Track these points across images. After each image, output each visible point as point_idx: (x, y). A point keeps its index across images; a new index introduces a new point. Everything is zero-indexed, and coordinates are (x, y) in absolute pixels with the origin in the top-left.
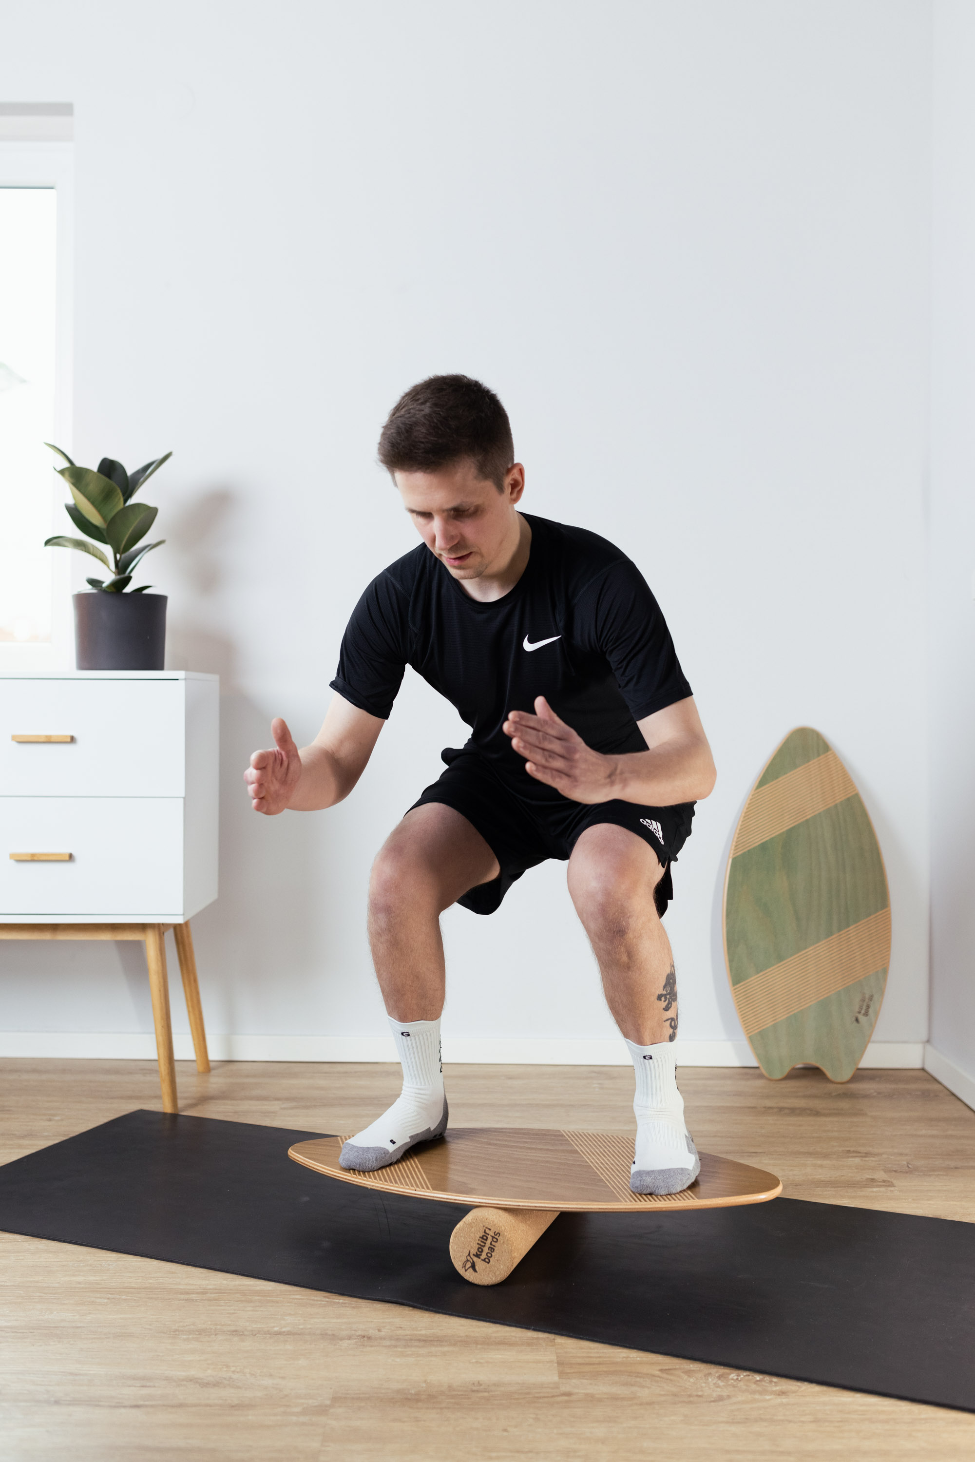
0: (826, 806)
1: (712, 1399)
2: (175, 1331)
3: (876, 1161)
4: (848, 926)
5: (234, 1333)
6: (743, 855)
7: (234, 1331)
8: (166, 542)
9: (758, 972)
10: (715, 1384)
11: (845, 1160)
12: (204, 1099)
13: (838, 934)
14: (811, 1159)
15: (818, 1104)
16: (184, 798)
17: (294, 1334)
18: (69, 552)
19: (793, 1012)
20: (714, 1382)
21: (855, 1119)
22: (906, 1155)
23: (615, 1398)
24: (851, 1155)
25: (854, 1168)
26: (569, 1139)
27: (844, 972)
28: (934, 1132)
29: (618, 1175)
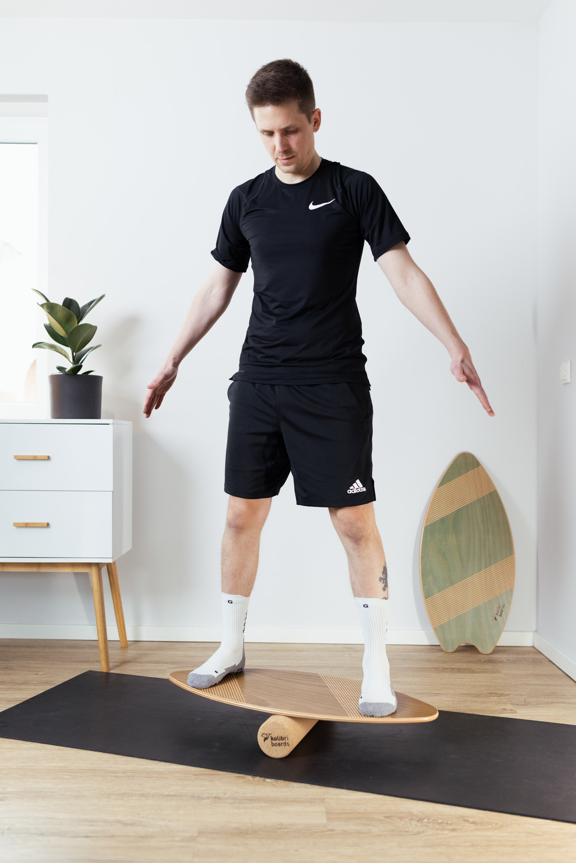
0: (478, 497)
1: (414, 834)
2: (109, 794)
3: (507, 699)
4: (490, 565)
6: (431, 525)
7: (142, 794)
8: (102, 346)
9: (439, 592)
10: (415, 825)
11: (489, 698)
12: (124, 662)
13: (484, 570)
14: (469, 698)
15: (473, 666)
16: (113, 491)
17: (177, 796)
18: (46, 352)
19: (459, 614)
20: (415, 823)
21: (494, 675)
22: (524, 695)
23: (359, 833)
24: (493, 695)
25: (494, 703)
26: (323, 679)
27: (488, 591)
28: (540, 683)
29: (349, 702)
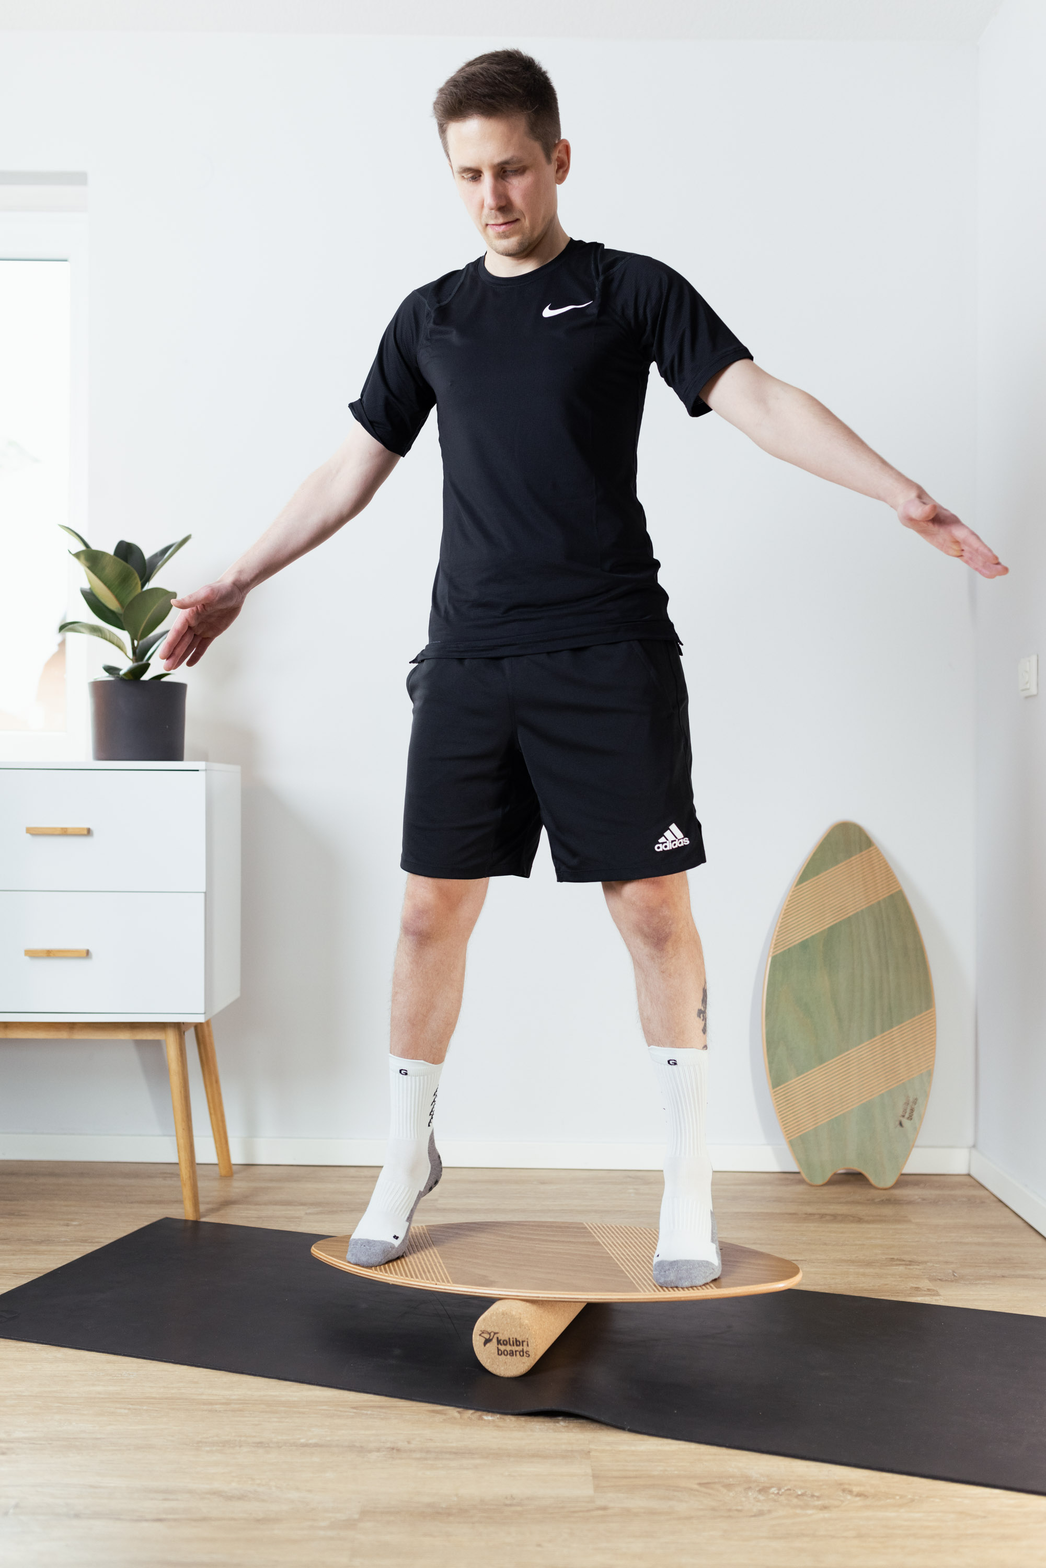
0: (868, 903)
1: (753, 1514)
2: (198, 1442)
3: (921, 1269)
4: (891, 1027)
5: (259, 1445)
6: (783, 953)
7: (259, 1443)
9: (798, 1075)
10: (755, 1498)
11: (888, 1268)
12: (227, 1203)
13: (880, 1036)
14: (853, 1267)
15: (860, 1211)
16: (205, 893)
17: (321, 1446)
18: (84, 639)
19: (834, 1116)
20: (754, 1496)
21: (899, 1226)
22: (952, 1263)
23: (652, 1513)
24: (895, 1263)
25: (898, 1277)
26: (591, 1231)
27: (887, 1074)
28: (981, 1240)
29: (638, 1266)
